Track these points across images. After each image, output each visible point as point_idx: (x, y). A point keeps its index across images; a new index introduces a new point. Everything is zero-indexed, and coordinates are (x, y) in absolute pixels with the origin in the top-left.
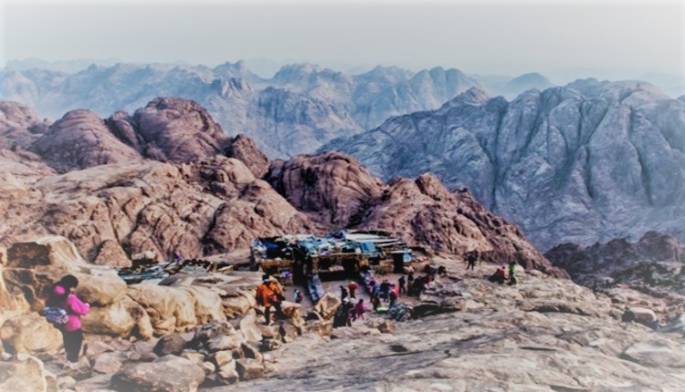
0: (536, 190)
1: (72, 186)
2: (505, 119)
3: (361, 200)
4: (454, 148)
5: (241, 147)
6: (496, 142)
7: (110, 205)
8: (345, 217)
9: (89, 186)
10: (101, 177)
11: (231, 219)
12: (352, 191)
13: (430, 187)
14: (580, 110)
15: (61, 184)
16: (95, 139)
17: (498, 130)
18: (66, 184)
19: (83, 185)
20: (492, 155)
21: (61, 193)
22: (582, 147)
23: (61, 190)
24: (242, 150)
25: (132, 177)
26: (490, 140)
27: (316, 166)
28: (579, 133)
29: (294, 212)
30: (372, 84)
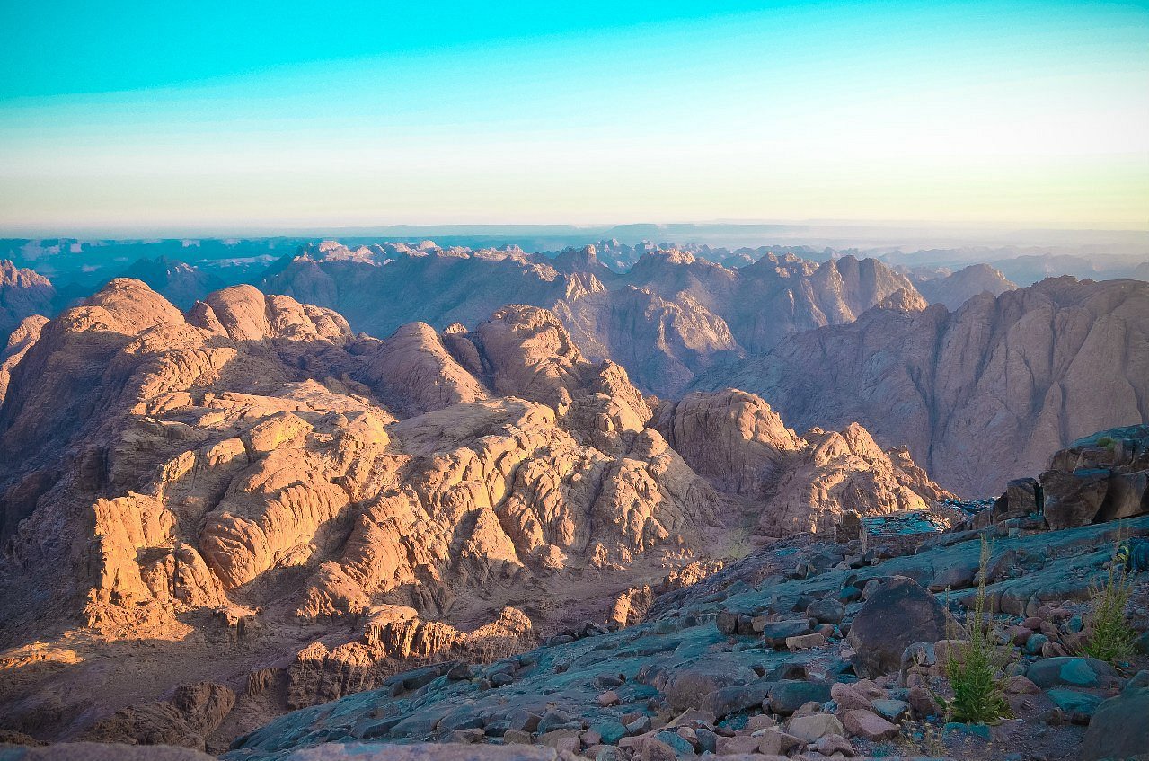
0: (990, 451)
1: (433, 432)
2: (945, 340)
3: (774, 462)
4: (876, 383)
5: (610, 379)
6: (933, 375)
7: (484, 460)
8: (755, 485)
9: (454, 433)
10: (468, 420)
11: (622, 484)
12: (762, 448)
13: (859, 444)
14: (1052, 325)
15: (420, 430)
16: (435, 365)
17: (936, 356)
18: (426, 429)
19: (448, 431)
20: (929, 395)
21: (423, 442)
22: (1056, 385)
23: (422, 437)
24: (612, 384)
25: (501, 421)
26: (926, 371)
27: (716, 410)
28: (1051, 362)
29: (693, 476)
30: (759, 282)
